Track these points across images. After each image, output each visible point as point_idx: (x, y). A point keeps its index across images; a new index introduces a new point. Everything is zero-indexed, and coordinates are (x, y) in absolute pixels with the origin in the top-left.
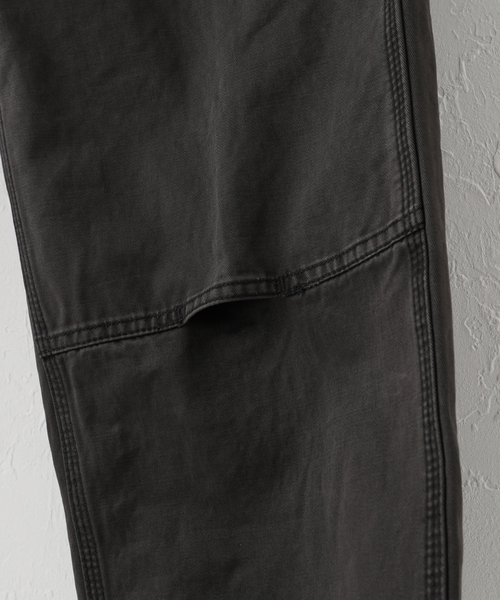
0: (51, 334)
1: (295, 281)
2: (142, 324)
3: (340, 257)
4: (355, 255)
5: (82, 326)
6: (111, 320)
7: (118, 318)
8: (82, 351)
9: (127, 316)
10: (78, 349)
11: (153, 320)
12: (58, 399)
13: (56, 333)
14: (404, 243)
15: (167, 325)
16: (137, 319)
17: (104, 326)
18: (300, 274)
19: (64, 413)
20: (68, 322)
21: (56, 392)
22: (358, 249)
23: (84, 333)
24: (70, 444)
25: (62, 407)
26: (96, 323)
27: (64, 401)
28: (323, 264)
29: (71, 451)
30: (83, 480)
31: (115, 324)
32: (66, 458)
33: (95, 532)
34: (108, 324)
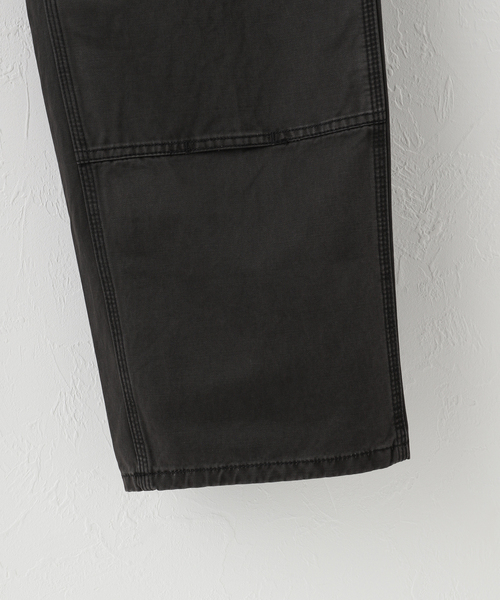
0: (91, 148)
1: (282, 136)
2: (159, 148)
3: (317, 126)
4: (330, 127)
5: (118, 145)
6: (138, 143)
7: (143, 143)
8: (115, 162)
9: (149, 142)
10: (112, 161)
11: (167, 147)
12: (88, 193)
13: (95, 148)
14: (371, 128)
15: (177, 151)
16: (156, 145)
17: (133, 147)
18: (287, 132)
19: (93, 202)
20: (106, 141)
21: (87, 188)
22: (334, 124)
23: (119, 151)
24: (96, 223)
25: (92, 198)
26: (127, 144)
27: (93, 194)
28: (304, 129)
29: (97, 228)
30: (106, 247)
31: (140, 146)
32: (93, 233)
33: (113, 281)
34: (136, 146)
